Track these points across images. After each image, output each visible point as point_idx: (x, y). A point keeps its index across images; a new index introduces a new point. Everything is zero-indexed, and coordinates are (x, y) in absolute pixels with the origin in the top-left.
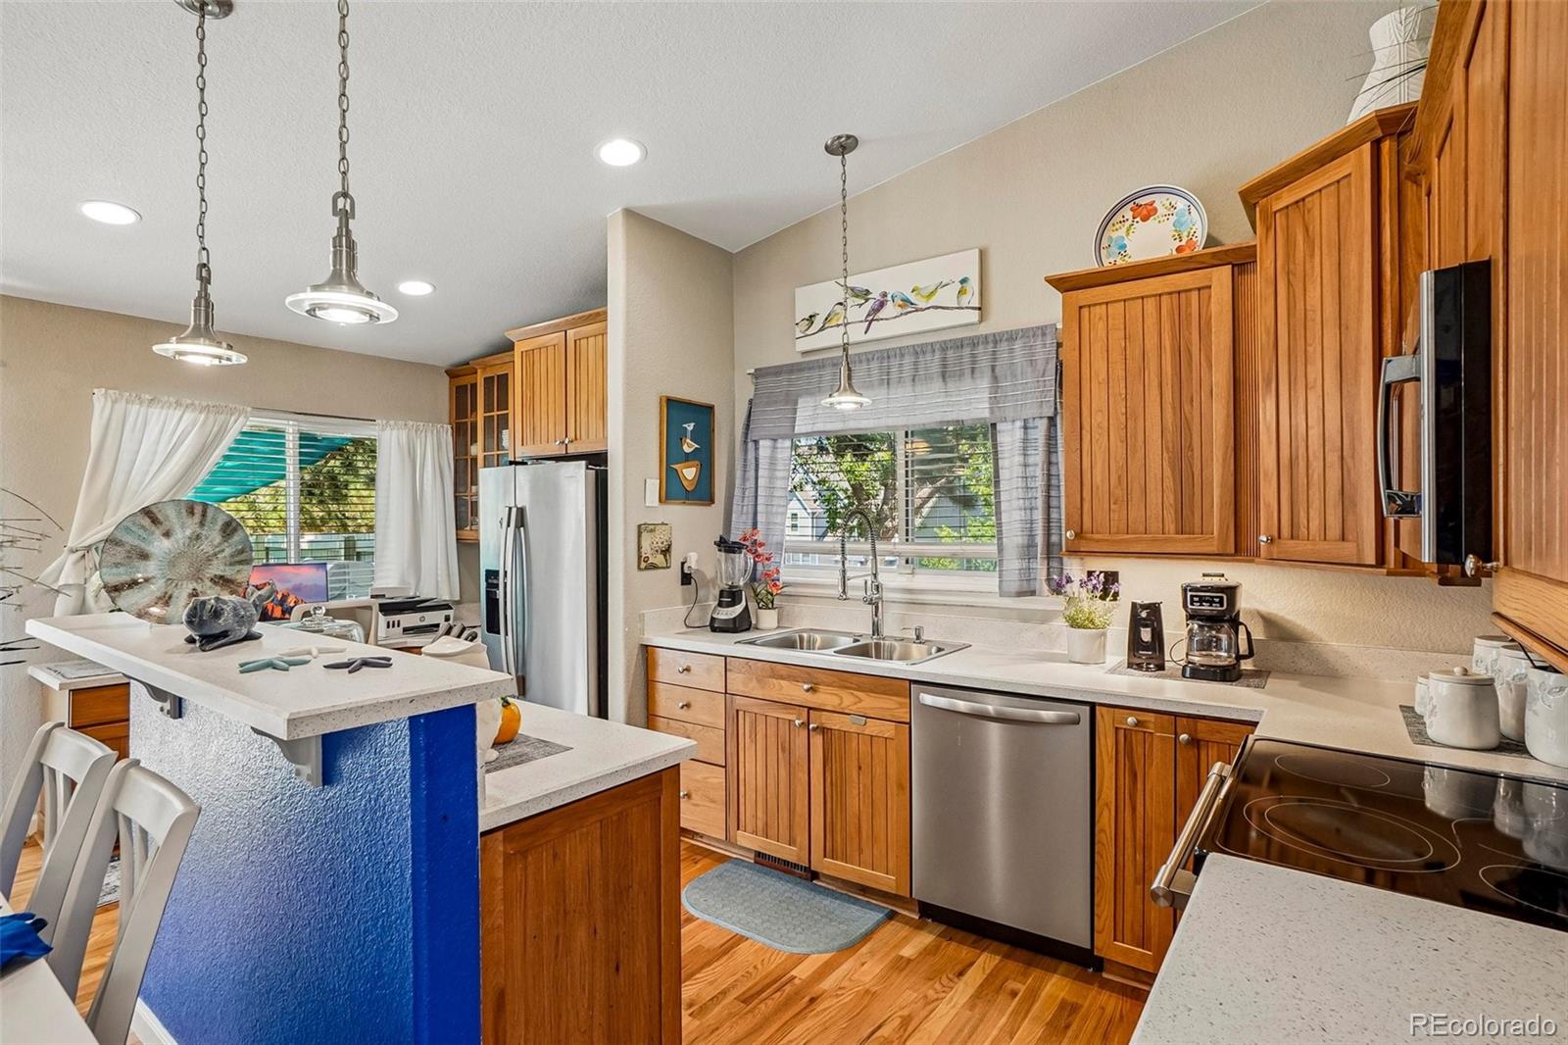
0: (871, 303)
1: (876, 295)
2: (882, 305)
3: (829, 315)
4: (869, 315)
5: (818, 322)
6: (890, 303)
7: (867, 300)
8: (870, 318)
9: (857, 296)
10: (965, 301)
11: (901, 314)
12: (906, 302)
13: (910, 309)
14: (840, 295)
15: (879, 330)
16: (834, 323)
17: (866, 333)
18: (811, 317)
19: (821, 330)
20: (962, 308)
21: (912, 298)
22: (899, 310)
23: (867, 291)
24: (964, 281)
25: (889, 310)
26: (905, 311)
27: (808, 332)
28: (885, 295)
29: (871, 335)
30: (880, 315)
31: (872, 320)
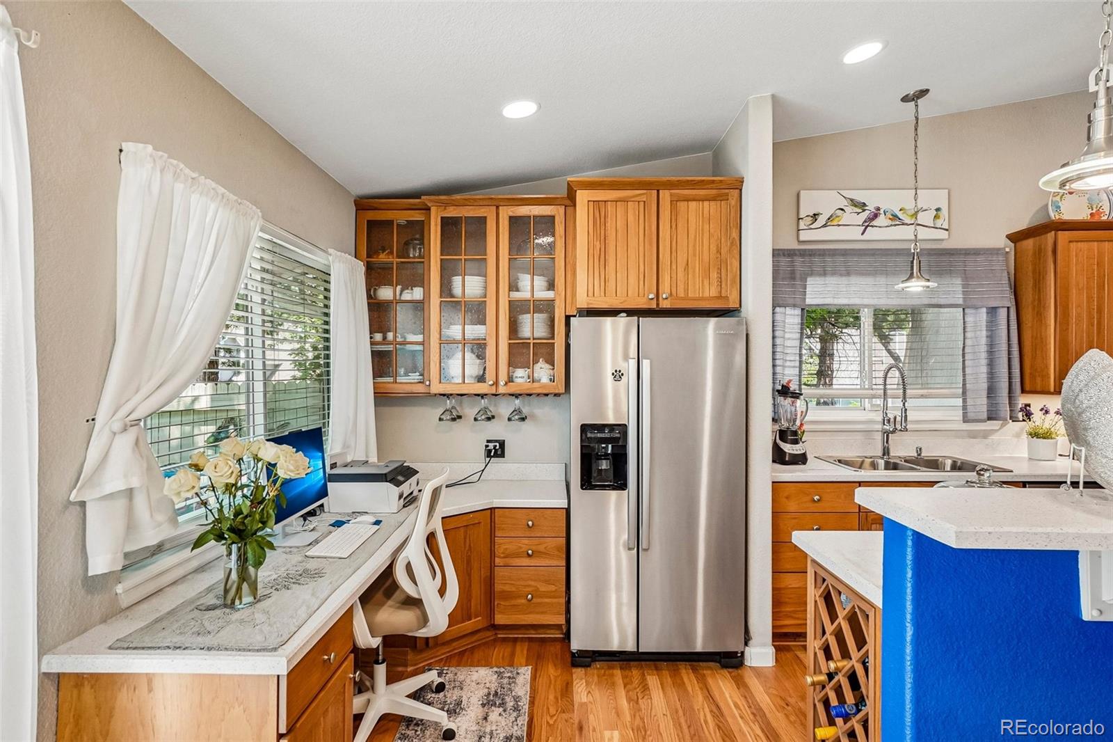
0: (867, 213)
1: (871, 207)
2: (876, 216)
3: (831, 216)
4: (865, 222)
5: (821, 220)
6: (882, 216)
7: (864, 211)
8: (866, 224)
9: (856, 206)
10: (939, 223)
11: (891, 225)
12: (895, 217)
13: (898, 223)
14: (843, 203)
15: (872, 234)
16: (835, 223)
17: (862, 234)
18: (815, 215)
19: (825, 226)
20: (937, 228)
21: (900, 215)
22: (890, 222)
23: (864, 204)
24: (938, 210)
25: (881, 220)
26: (894, 223)
27: (812, 226)
28: (878, 209)
29: (866, 237)
30: (874, 223)
31: (868, 226)
